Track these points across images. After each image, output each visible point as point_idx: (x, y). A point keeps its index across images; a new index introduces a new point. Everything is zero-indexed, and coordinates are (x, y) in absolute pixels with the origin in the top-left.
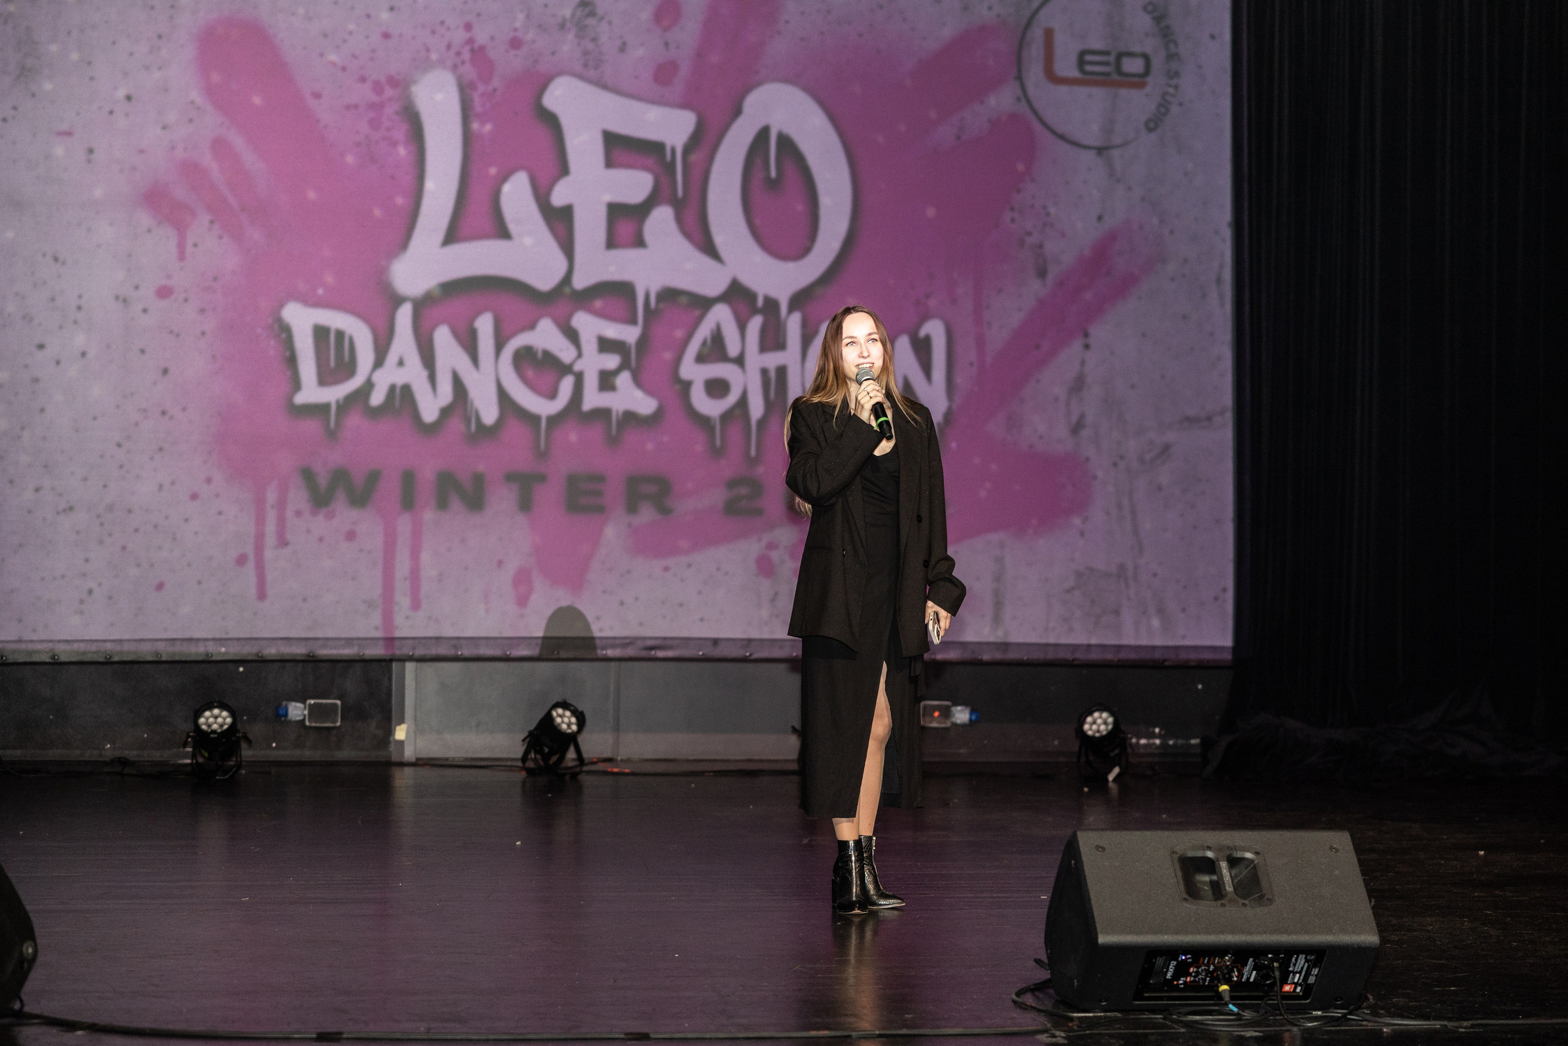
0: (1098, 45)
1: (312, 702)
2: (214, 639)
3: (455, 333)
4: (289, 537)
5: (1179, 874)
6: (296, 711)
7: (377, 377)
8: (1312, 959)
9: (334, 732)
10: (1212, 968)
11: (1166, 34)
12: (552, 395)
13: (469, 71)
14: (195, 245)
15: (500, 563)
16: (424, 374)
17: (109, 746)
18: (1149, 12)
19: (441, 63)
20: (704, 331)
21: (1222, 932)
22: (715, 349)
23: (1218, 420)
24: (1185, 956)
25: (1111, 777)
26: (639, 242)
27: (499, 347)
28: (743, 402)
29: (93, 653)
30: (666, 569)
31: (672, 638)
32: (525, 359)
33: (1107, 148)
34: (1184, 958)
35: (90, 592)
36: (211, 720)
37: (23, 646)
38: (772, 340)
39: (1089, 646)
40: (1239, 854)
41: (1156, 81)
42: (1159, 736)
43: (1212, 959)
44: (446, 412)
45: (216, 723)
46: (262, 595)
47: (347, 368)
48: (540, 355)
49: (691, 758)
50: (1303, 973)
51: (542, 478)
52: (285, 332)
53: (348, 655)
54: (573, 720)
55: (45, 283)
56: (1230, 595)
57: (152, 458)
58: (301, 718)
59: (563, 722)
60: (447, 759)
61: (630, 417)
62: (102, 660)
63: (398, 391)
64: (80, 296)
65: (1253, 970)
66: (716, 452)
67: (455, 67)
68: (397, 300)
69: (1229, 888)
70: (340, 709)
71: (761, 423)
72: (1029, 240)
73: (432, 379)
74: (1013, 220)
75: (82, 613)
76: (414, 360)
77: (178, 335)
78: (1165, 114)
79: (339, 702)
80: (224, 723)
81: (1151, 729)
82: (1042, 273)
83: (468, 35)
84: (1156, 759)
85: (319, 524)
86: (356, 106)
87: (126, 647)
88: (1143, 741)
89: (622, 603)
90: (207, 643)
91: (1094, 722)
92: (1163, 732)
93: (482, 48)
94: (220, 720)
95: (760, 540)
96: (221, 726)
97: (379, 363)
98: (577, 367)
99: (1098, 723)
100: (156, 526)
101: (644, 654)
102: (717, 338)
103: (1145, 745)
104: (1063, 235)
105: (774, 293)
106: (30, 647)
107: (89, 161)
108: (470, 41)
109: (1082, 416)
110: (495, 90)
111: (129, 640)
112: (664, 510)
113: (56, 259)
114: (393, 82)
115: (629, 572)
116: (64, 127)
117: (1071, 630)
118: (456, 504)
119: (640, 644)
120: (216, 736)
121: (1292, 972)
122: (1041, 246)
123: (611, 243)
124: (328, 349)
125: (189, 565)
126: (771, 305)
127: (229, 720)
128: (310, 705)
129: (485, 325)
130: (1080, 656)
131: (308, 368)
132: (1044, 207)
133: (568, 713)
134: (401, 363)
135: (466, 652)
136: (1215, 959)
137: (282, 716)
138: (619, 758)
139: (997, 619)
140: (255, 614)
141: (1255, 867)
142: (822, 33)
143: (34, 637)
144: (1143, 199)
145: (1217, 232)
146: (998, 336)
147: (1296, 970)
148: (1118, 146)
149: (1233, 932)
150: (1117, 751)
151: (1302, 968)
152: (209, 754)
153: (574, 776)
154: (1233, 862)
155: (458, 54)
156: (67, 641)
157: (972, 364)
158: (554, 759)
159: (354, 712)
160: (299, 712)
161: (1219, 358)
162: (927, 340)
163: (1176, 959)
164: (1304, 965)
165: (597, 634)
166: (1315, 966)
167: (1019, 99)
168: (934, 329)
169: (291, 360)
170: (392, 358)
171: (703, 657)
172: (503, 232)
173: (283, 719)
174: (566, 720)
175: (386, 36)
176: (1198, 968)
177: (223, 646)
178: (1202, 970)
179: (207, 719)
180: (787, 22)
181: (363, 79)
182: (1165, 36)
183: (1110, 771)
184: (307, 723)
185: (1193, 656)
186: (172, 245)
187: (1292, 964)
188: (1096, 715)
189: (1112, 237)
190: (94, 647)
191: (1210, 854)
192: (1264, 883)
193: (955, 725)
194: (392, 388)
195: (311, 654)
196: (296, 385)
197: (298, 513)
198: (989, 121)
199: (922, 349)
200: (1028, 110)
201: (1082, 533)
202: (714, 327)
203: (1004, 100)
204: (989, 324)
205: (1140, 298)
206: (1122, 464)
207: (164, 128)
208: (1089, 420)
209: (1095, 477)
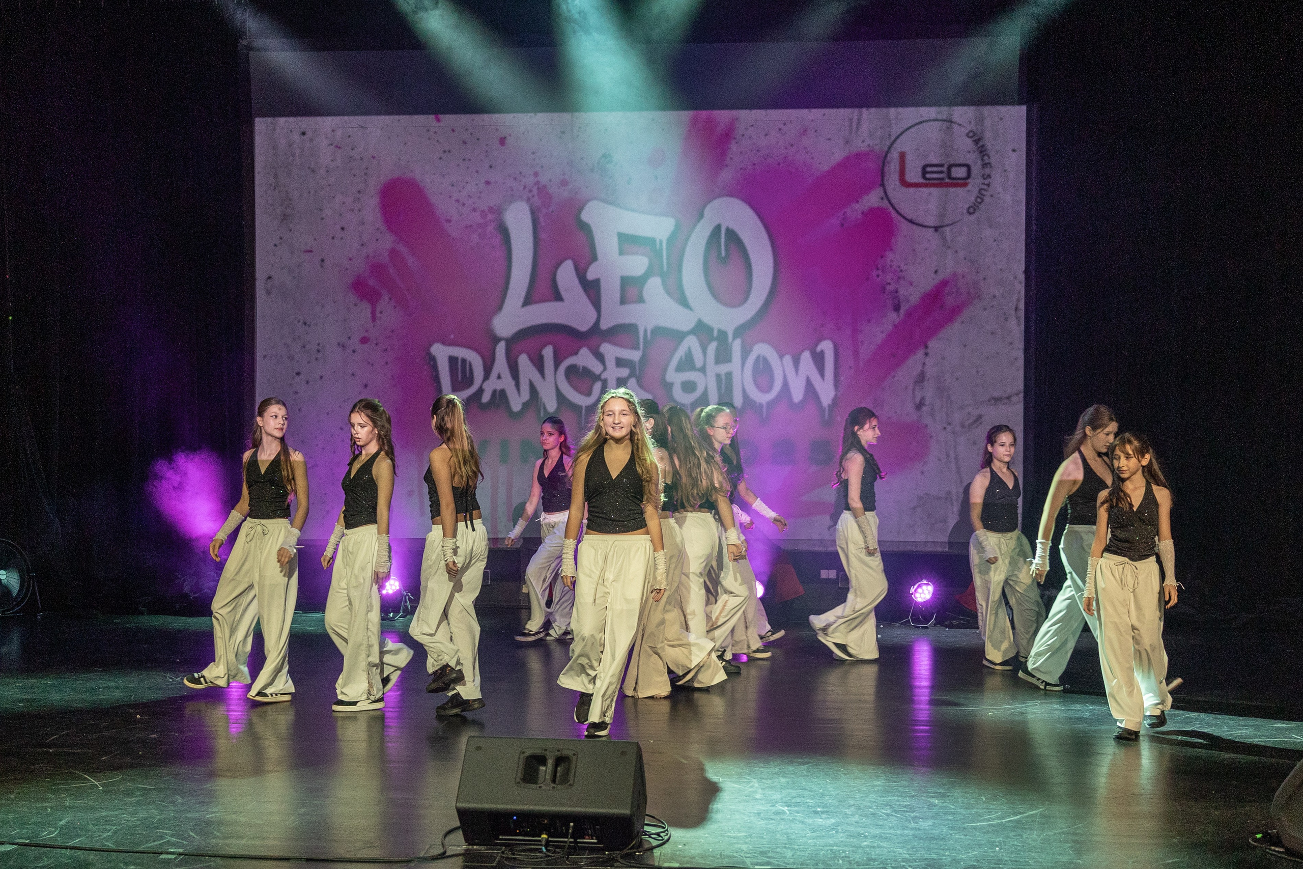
0: (935, 162)
3: (531, 359)
7: (485, 386)
11: (982, 151)
12: (588, 394)
13: (536, 201)
14: (381, 312)
16: (513, 383)
18: (971, 137)
19: (521, 197)
20: (680, 352)
22: (687, 363)
23: (1013, 399)
26: (640, 299)
27: (557, 366)
28: (705, 394)
32: (573, 373)
33: (941, 227)
38: (723, 356)
39: (926, 543)
41: (975, 182)
44: (526, 405)
47: (469, 381)
48: (581, 368)
52: (432, 361)
55: (299, 337)
63: (498, 394)
64: (319, 344)
67: (529, 199)
68: (496, 340)
72: (889, 288)
73: (518, 385)
74: (878, 276)
75: (323, 524)
76: (507, 375)
77: (372, 365)
78: (980, 203)
82: (897, 308)
83: (536, 179)
86: (471, 226)
93: (545, 186)
97: (486, 377)
98: (603, 377)
102: (689, 355)
104: (911, 284)
105: (723, 328)
107: (322, 267)
108: (537, 183)
109: (923, 398)
110: (552, 212)
113: (305, 324)
114: (491, 209)
116: (308, 248)
117: (915, 533)
122: (896, 292)
123: (623, 301)
124: (457, 370)
126: (723, 334)
129: (548, 353)
130: (920, 549)
131: (446, 380)
132: (899, 267)
134: (499, 377)
142: (754, 164)
144: (965, 259)
145: (1015, 278)
146: (867, 350)
148: (947, 226)
155: (530, 191)
157: (850, 367)
161: (1015, 359)
162: (822, 352)
167: (882, 199)
168: (826, 347)
169: (437, 378)
170: (494, 375)
172: (558, 297)
175: (488, 183)
180: (731, 159)
181: (474, 210)
182: (981, 152)
186: (369, 311)
189: (944, 283)
194: (495, 391)
198: (863, 213)
199: (819, 359)
200: (888, 205)
201: (922, 473)
202: (687, 349)
203: (873, 199)
204: (862, 342)
205: (963, 322)
206: (949, 428)
207: (363, 245)
208: (927, 402)
209: (931, 437)
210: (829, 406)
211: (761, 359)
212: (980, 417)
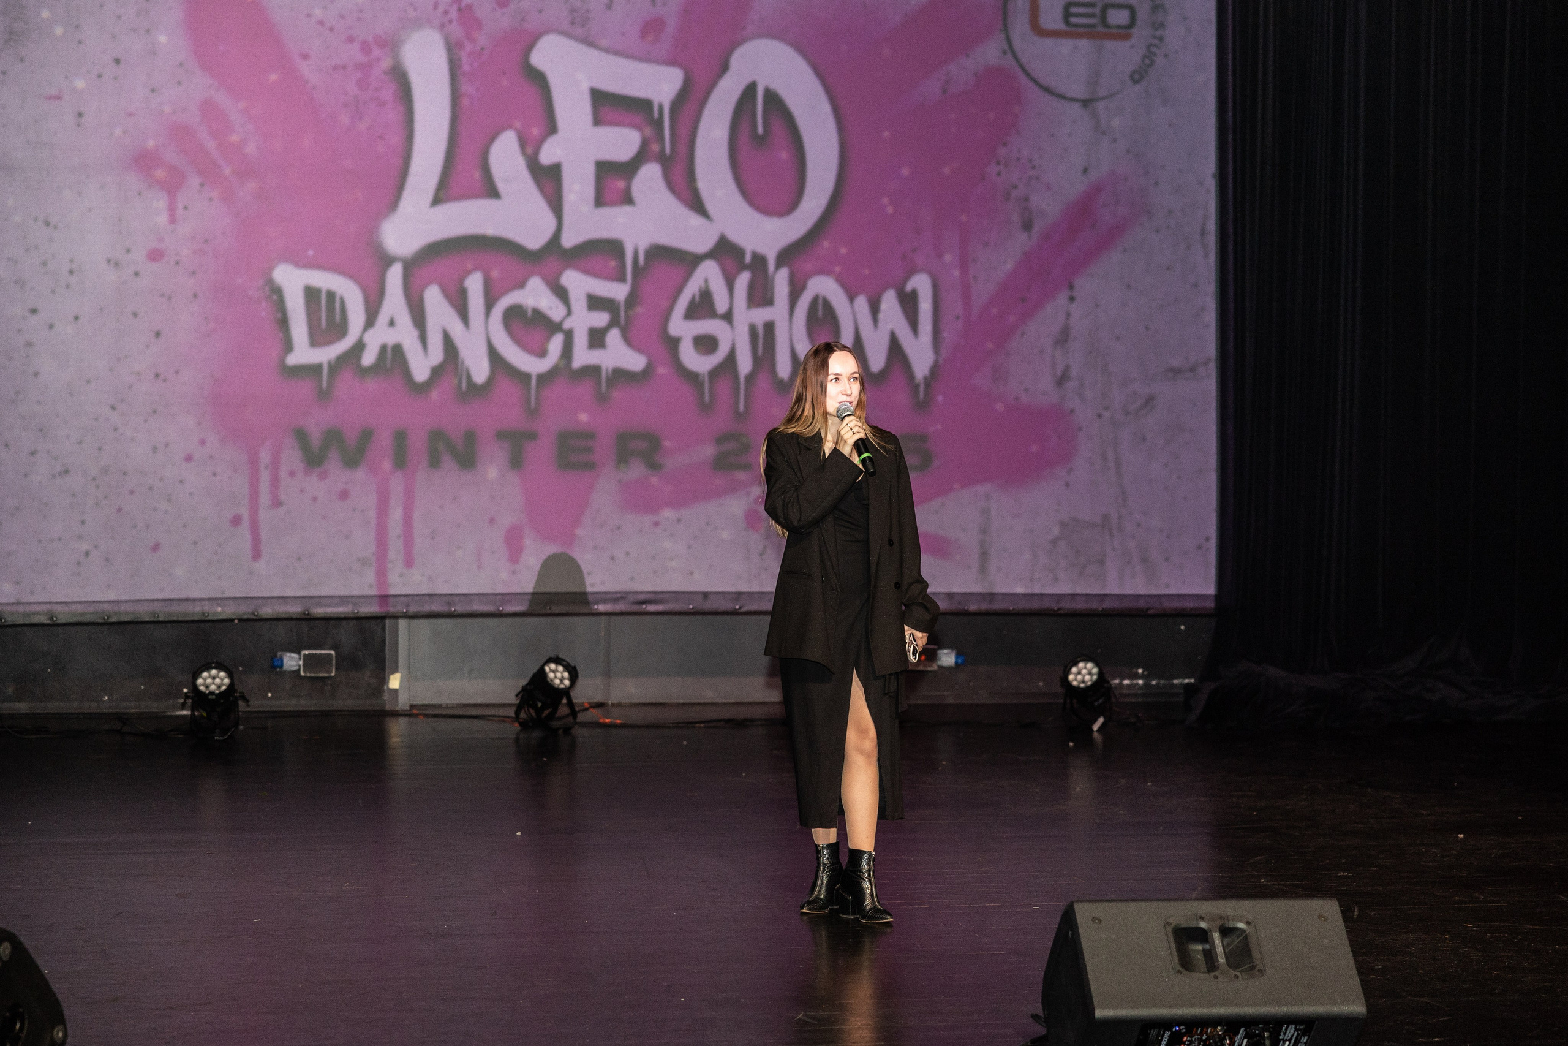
1: (307, 652)
2: (209, 599)
3: (445, 293)
4: (283, 496)
5: (1173, 945)
6: (291, 661)
7: (367, 338)
8: (1302, 1029)
9: (329, 682)
10: (1204, 1037)
12: (542, 353)
13: (456, 31)
14: (186, 208)
15: (492, 521)
16: (415, 333)
17: (106, 698)
19: (429, 22)
20: (692, 289)
21: (1215, 1005)
22: (702, 306)
23: (1201, 371)
24: (1179, 1027)
25: (1095, 727)
26: (627, 199)
27: (489, 306)
28: (731, 357)
29: (91, 613)
30: (656, 524)
31: (662, 592)
32: (515, 318)
34: (1177, 1028)
35: (87, 554)
36: (209, 681)
37: (21, 609)
38: (760, 296)
39: (1074, 595)
40: (1231, 924)
42: (1142, 677)
43: (1205, 1029)
44: (436, 371)
45: (213, 683)
46: (257, 554)
47: (339, 329)
48: (530, 313)
49: (681, 701)
50: (1293, 1041)
51: (532, 436)
52: (276, 294)
53: (342, 613)
54: (566, 675)
55: (36, 247)
56: (1213, 544)
57: (146, 421)
58: (297, 668)
59: (556, 677)
60: (439, 706)
61: (620, 375)
62: (101, 621)
63: (389, 350)
64: (72, 261)
65: (1245, 1038)
66: (706, 408)
67: (442, 26)
68: (387, 260)
69: (1222, 960)
70: (334, 658)
71: (750, 378)
72: (1015, 193)
73: (423, 339)
74: (999, 174)
75: (79, 574)
76: (404, 320)
77: (170, 298)
79: (333, 652)
80: (222, 684)
81: (1134, 670)
82: (1027, 226)
84: (1140, 700)
85: (312, 482)
86: (344, 67)
87: (123, 608)
88: (1126, 682)
89: (613, 558)
90: (203, 603)
91: (1079, 673)
92: (1146, 673)
93: (470, 7)
94: (218, 681)
95: (748, 494)
96: (219, 687)
97: (370, 323)
98: (567, 325)
99: (1083, 674)
100: (151, 488)
101: (635, 608)
102: (706, 296)
103: (1128, 686)
104: (1049, 188)
105: (762, 249)
106: (28, 609)
107: (79, 125)
109: (1067, 369)
110: (482, 49)
111: (127, 601)
112: (654, 466)
113: (47, 224)
114: (381, 42)
115: (619, 528)
116: (54, 91)
117: (1056, 580)
118: (448, 462)
119: (631, 598)
120: (214, 697)
121: (1283, 1040)
122: (1026, 199)
123: (600, 201)
124: (320, 310)
125: (184, 526)
126: (759, 261)
127: (227, 681)
128: (305, 655)
129: (475, 284)
130: (1066, 605)
131: (299, 330)
132: (1030, 161)
133: (560, 668)
134: (392, 323)
135: (460, 608)
136: (1208, 1029)
137: (277, 667)
138: (610, 702)
139: (983, 569)
140: (251, 573)
141: (1246, 938)
143: (32, 599)
144: (1128, 151)
145: (1201, 183)
146: (983, 290)
147: (1286, 1038)
149: (1225, 1004)
150: (1101, 701)
151: (1292, 1036)
152: (207, 714)
153: (567, 730)
154: (1226, 931)
155: (446, 13)
156: (65, 603)
157: (958, 318)
158: (546, 713)
159: (349, 662)
160: (294, 663)
161: (1203, 309)
162: (914, 294)
163: (1170, 1030)
164: (1294, 1033)
165: (589, 589)
166: (1304, 1034)
167: (1005, 52)
168: (921, 283)
169: (283, 322)
170: (382, 319)
171: (692, 611)
172: (491, 191)
173: (278, 669)
174: (559, 675)
176: (1191, 1037)
177: (218, 605)
178: (1195, 1039)
179: (205, 680)
181: (351, 40)
183: (1095, 721)
184: (302, 674)
185: (1176, 604)
186: (163, 208)
187: (1282, 1034)
188: (1081, 665)
189: (1096, 190)
190: (91, 609)
191: (1203, 925)
192: (1255, 954)
193: (941, 668)
194: (383, 348)
195: (307, 612)
196: (288, 346)
197: (292, 474)
198: (976, 74)
199: (909, 302)
200: (1014, 63)
201: (1067, 485)
202: (703, 284)
203: (990, 53)
204: (975, 277)
205: (1125, 251)
206: (1107, 415)
207: (153, 90)
208: (1074, 373)
209: (1080, 429)
210: (925, 378)
211: (820, 301)
212: (1151, 399)
